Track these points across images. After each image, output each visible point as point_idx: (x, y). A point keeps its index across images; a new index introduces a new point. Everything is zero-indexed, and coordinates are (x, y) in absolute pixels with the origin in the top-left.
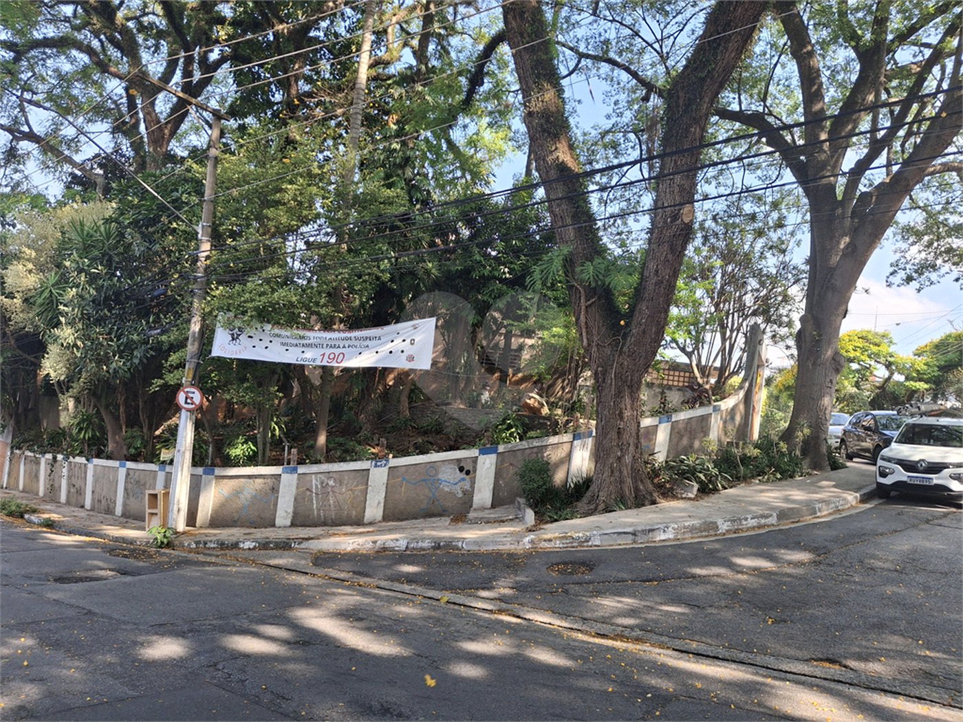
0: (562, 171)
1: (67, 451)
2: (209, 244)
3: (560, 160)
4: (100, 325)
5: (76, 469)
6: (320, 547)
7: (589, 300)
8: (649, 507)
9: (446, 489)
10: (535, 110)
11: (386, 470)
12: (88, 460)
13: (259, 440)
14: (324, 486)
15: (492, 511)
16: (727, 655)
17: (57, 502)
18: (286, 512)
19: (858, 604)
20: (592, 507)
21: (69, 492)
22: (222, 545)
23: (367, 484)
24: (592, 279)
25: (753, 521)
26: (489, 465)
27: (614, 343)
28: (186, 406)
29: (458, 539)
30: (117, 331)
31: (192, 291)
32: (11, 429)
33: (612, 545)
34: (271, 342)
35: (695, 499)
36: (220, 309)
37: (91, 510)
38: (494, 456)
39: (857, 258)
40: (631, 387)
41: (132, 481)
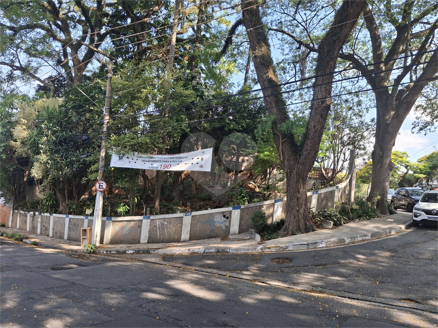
0: (270, 82)
1: (40, 210)
2: (108, 116)
3: (269, 77)
4: (57, 153)
5: (45, 218)
6: (164, 253)
7: (283, 139)
8: (311, 232)
9: (218, 225)
10: (258, 55)
11: (190, 217)
12: (50, 214)
13: (130, 204)
14: (162, 225)
15: (239, 235)
16: (362, 298)
17: (35, 234)
18: (145, 236)
19: (416, 275)
20: (286, 233)
21: (41, 229)
22: (118, 252)
23: (182, 223)
24: (285, 130)
25: (360, 238)
26: (237, 215)
27: (295, 159)
28: (100, 189)
29: (228, 248)
30: (65, 156)
31: (101, 138)
32: (12, 201)
33: (298, 250)
34: (137, 160)
35: (332, 228)
36: (115, 145)
37: (52, 237)
38: (239, 210)
39: (399, 119)
40: (303, 178)
41: (72, 224)
